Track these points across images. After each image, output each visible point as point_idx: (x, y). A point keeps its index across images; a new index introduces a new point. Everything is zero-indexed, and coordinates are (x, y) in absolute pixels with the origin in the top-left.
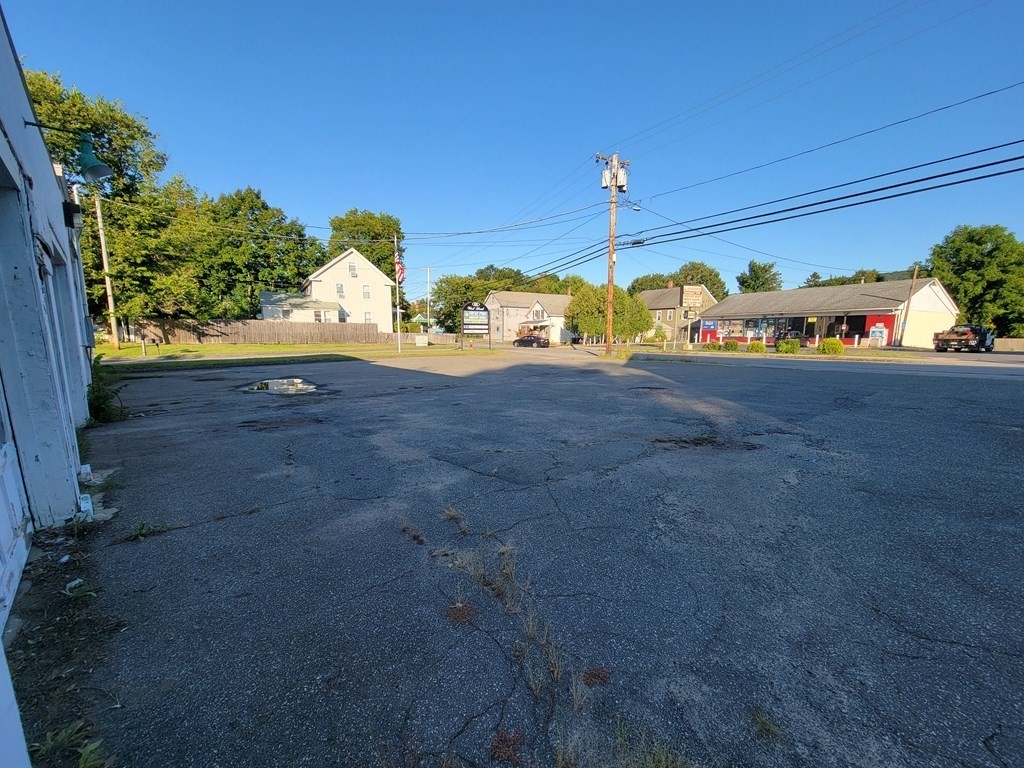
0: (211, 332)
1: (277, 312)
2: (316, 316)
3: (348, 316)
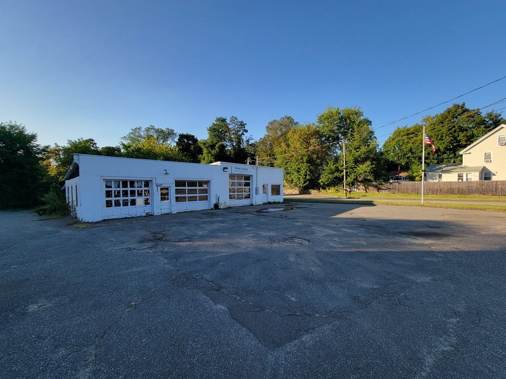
0: (383, 188)
1: (435, 176)
2: (459, 176)
3: (494, 175)
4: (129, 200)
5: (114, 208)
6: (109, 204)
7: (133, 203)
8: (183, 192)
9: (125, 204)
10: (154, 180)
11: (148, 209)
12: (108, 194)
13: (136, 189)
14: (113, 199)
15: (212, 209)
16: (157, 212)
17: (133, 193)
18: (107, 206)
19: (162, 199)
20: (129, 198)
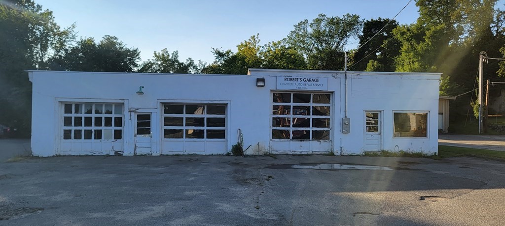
4: (93, 131)
5: (73, 140)
6: (67, 135)
7: (98, 135)
8: (179, 122)
9: (88, 135)
10: (126, 102)
11: (118, 145)
12: (67, 122)
13: (103, 116)
14: (73, 128)
15: (228, 154)
16: (128, 151)
17: (98, 121)
18: (65, 138)
19: (140, 132)
20: (93, 128)
